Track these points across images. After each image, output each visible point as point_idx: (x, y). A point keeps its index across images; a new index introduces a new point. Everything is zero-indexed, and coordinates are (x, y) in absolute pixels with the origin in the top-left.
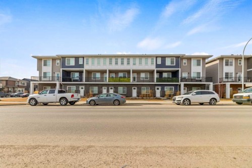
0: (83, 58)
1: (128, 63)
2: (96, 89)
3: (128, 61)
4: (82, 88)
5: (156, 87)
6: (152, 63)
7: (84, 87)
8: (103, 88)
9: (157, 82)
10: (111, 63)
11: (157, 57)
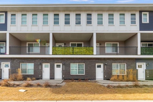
0: (6, 13)
1: (89, 22)
2: (30, 68)
3: (88, 19)
4: (7, 66)
5: (138, 64)
6: (133, 22)
7: (9, 64)
8: (44, 65)
9: (142, 54)
10: (56, 22)
11: (141, 12)
